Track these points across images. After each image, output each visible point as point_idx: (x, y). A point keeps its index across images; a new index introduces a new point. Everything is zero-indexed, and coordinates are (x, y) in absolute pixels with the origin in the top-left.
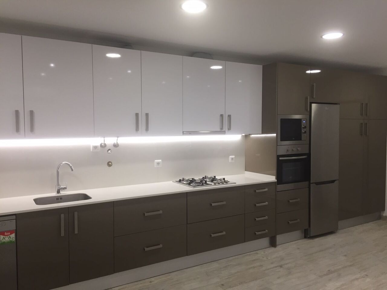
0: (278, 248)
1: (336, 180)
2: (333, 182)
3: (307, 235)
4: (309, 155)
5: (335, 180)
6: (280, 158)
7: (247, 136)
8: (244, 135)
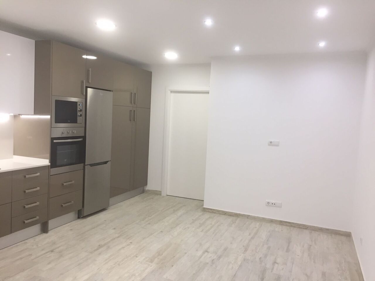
0: (50, 233)
1: (109, 161)
2: (106, 163)
3: (80, 215)
6: (55, 141)
8: (12, 114)
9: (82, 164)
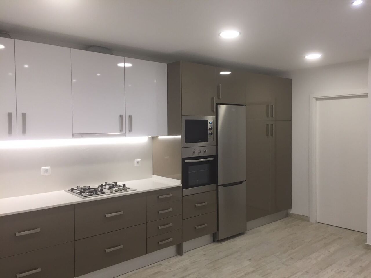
0: (185, 256)
1: (244, 181)
2: (241, 183)
3: (216, 239)
4: (216, 156)
5: (242, 182)
6: (186, 161)
7: (154, 138)
8: (150, 136)
9: (215, 185)
